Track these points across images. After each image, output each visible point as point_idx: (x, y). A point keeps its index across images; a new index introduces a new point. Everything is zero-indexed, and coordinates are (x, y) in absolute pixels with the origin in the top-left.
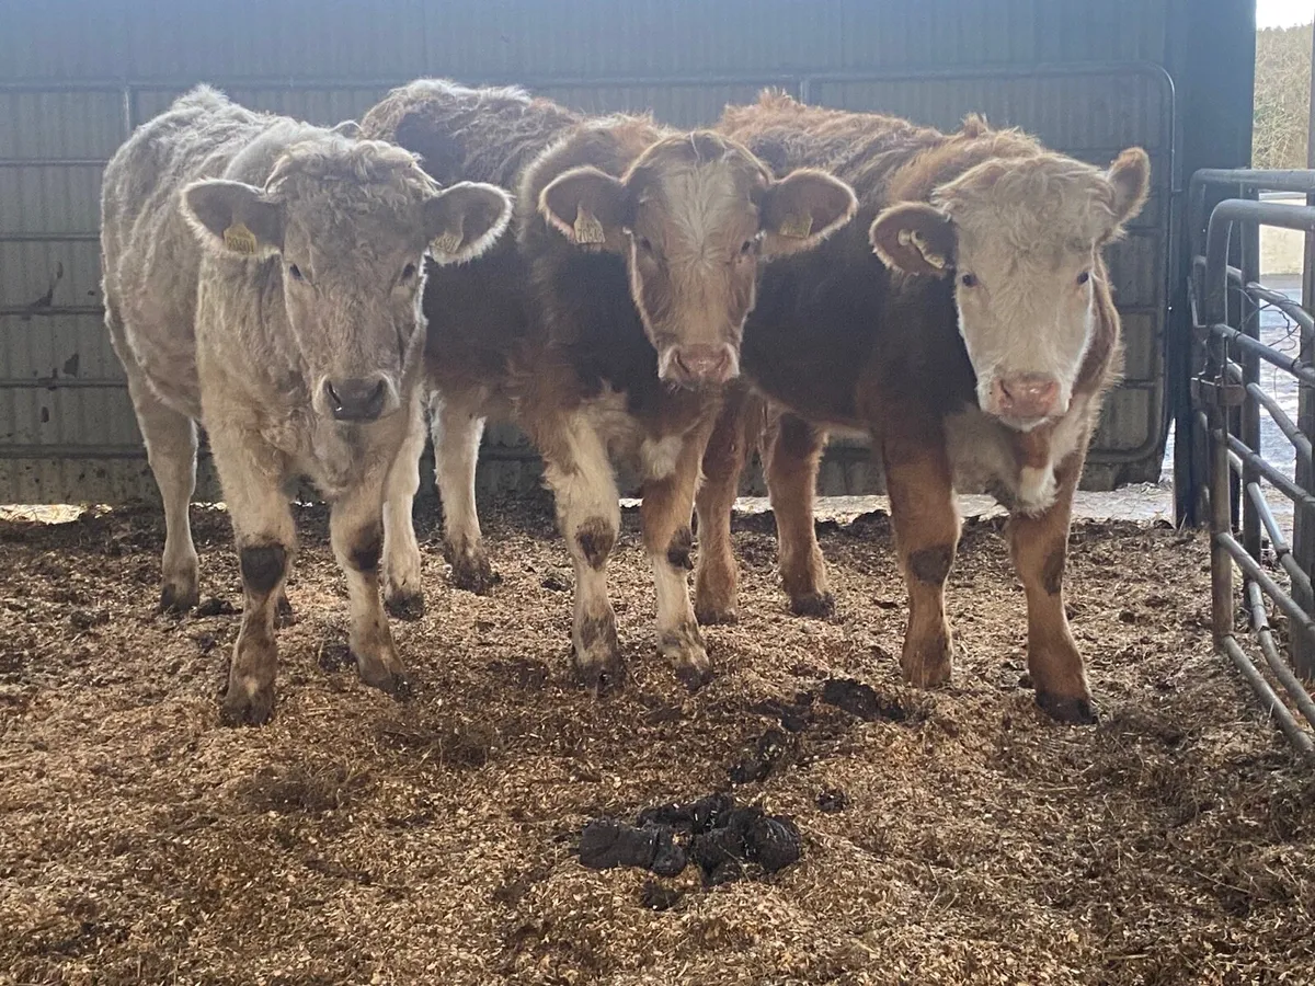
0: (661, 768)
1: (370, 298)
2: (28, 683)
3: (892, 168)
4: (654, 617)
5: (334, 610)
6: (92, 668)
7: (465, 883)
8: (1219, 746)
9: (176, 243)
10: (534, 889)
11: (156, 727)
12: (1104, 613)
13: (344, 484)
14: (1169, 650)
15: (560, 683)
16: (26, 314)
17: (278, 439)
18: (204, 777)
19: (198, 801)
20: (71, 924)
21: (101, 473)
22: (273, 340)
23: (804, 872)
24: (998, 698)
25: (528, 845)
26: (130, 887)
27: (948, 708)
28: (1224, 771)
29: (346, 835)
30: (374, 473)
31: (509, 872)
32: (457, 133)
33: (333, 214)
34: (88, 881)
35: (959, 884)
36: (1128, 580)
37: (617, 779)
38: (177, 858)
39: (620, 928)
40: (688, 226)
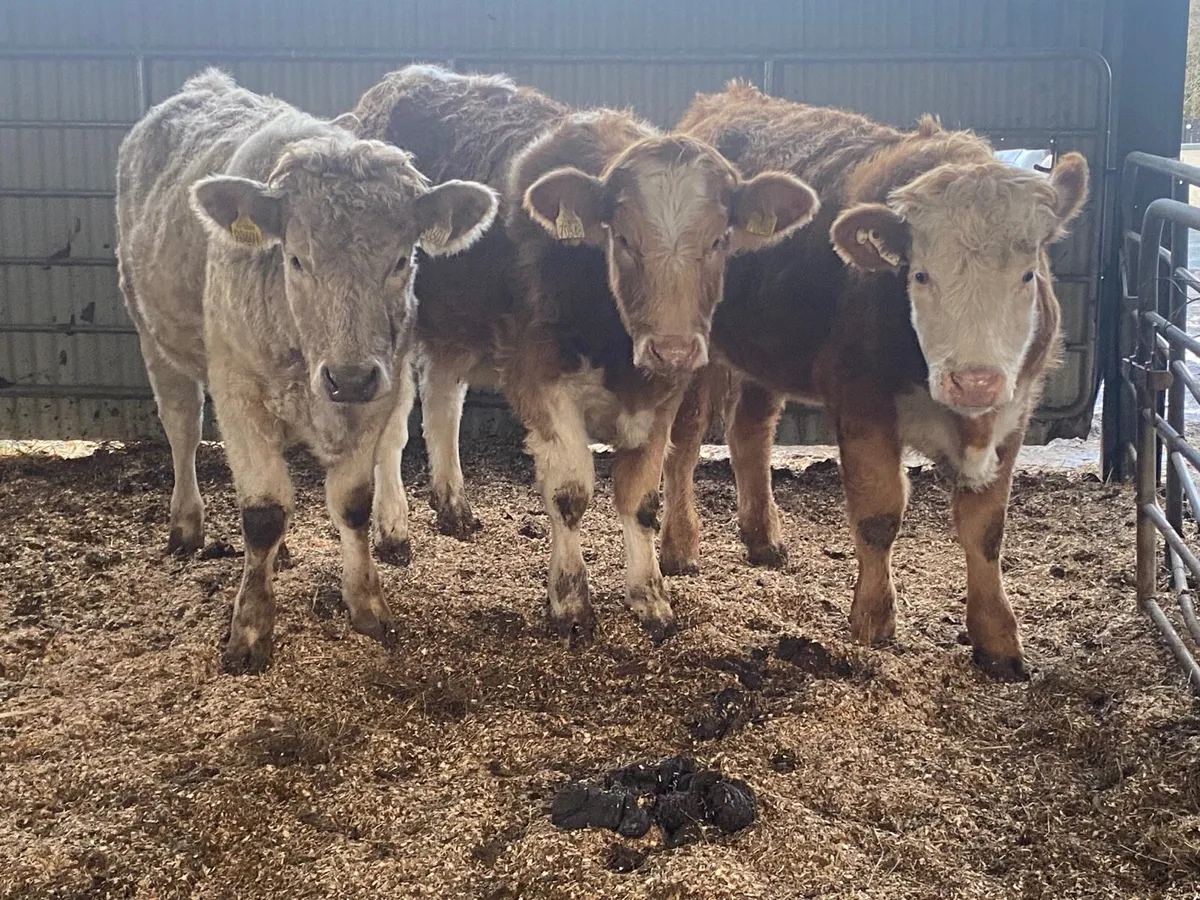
0: (629, 724)
1: (364, 289)
2: (46, 626)
3: (850, 165)
5: (328, 555)
6: (105, 612)
7: (447, 841)
8: (1141, 710)
9: (185, 221)
10: (509, 849)
11: (163, 674)
12: (1036, 568)
13: (336, 452)
14: (1096, 608)
15: (535, 632)
16: (47, 264)
17: (279, 409)
18: (207, 727)
19: (202, 751)
20: (84, 878)
21: (115, 412)
22: (275, 319)
23: (759, 834)
24: (938, 656)
25: (505, 801)
26: (138, 839)
27: (892, 667)
28: (1145, 735)
29: (338, 790)
30: (366, 439)
31: (487, 831)
32: (447, 117)
33: (332, 210)
34: (99, 833)
35: (901, 849)
36: (1058, 533)
37: (587, 735)
38: (181, 812)
39: (588, 890)
40: (662, 225)
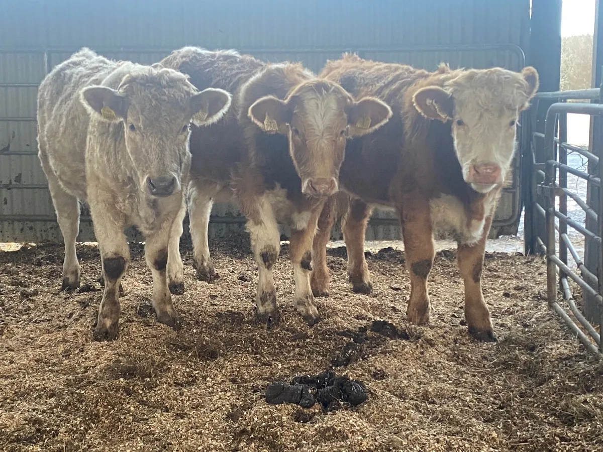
0: (299, 360)
1: (167, 140)
3: (405, 88)
4: (291, 293)
5: (142, 289)
6: (33, 315)
7: (213, 411)
8: (554, 351)
9: (76, 118)
10: (245, 413)
11: (65, 341)
12: (496, 293)
13: (152, 229)
14: (527, 309)
15: (250, 322)
17: (123, 208)
18: (88, 363)
19: (86, 374)
20: (31, 429)
21: (31, 228)
22: (120, 162)
23: (369, 406)
24: (451, 329)
25: (241, 394)
26: (57, 412)
27: (429, 334)
28: (557, 362)
29: (157, 389)
30: (165, 225)
31: (233, 406)
32: (208, 70)
33: (151, 101)
34: (37, 409)
35: (440, 412)
36: (505, 279)
37: (280, 365)
38: (78, 399)
39: (286, 431)
40: (315, 124)
